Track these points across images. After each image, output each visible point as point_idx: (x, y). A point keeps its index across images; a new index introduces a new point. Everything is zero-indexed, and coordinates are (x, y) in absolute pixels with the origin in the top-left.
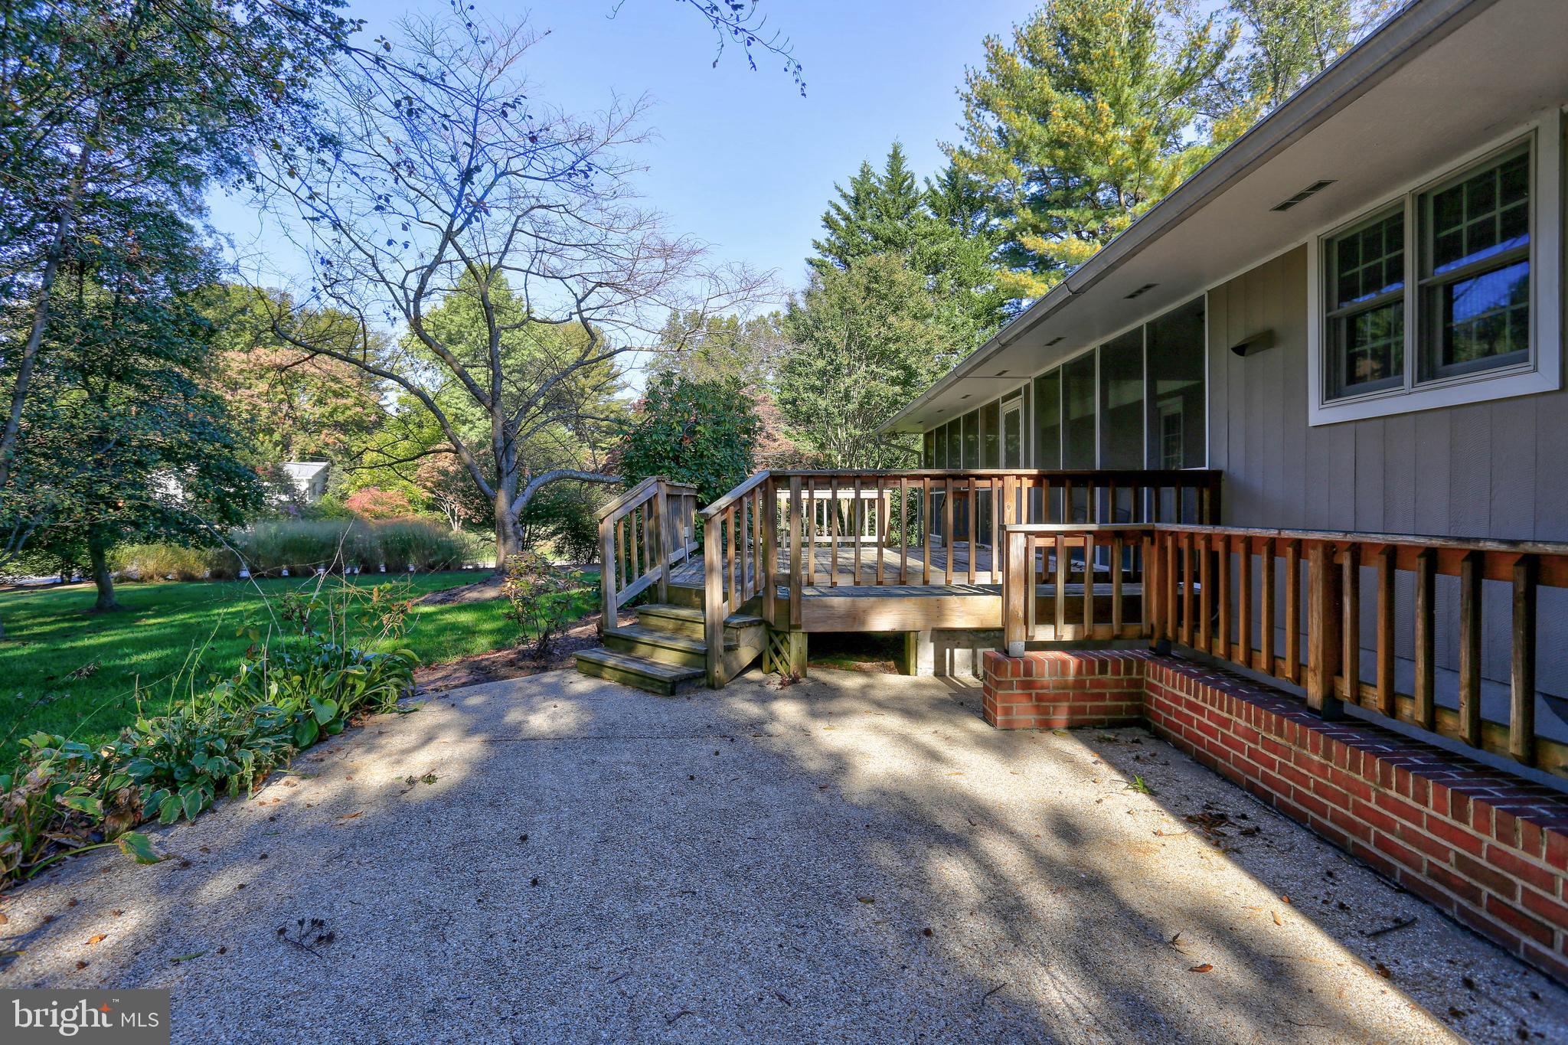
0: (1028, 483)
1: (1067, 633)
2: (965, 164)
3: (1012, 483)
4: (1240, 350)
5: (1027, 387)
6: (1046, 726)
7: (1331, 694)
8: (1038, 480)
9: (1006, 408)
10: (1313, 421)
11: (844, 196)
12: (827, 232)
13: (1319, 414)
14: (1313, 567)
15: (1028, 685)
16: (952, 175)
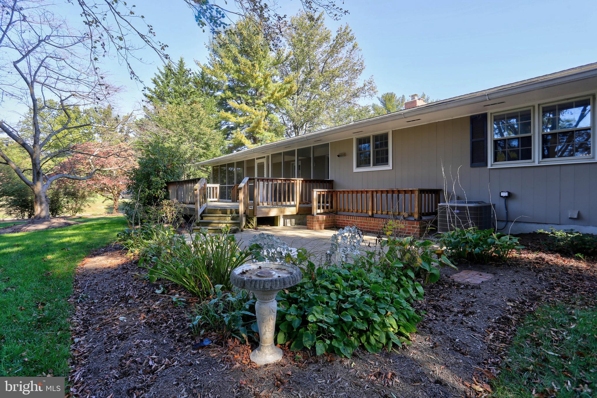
0: (301, 182)
1: (322, 211)
2: (208, 71)
3: (298, 181)
4: (338, 156)
5: (268, 157)
6: (321, 229)
7: (373, 214)
8: (303, 181)
9: (257, 162)
10: (354, 171)
11: (161, 72)
12: (154, 85)
13: (356, 170)
14: (369, 195)
15: (318, 221)
16: (202, 74)
